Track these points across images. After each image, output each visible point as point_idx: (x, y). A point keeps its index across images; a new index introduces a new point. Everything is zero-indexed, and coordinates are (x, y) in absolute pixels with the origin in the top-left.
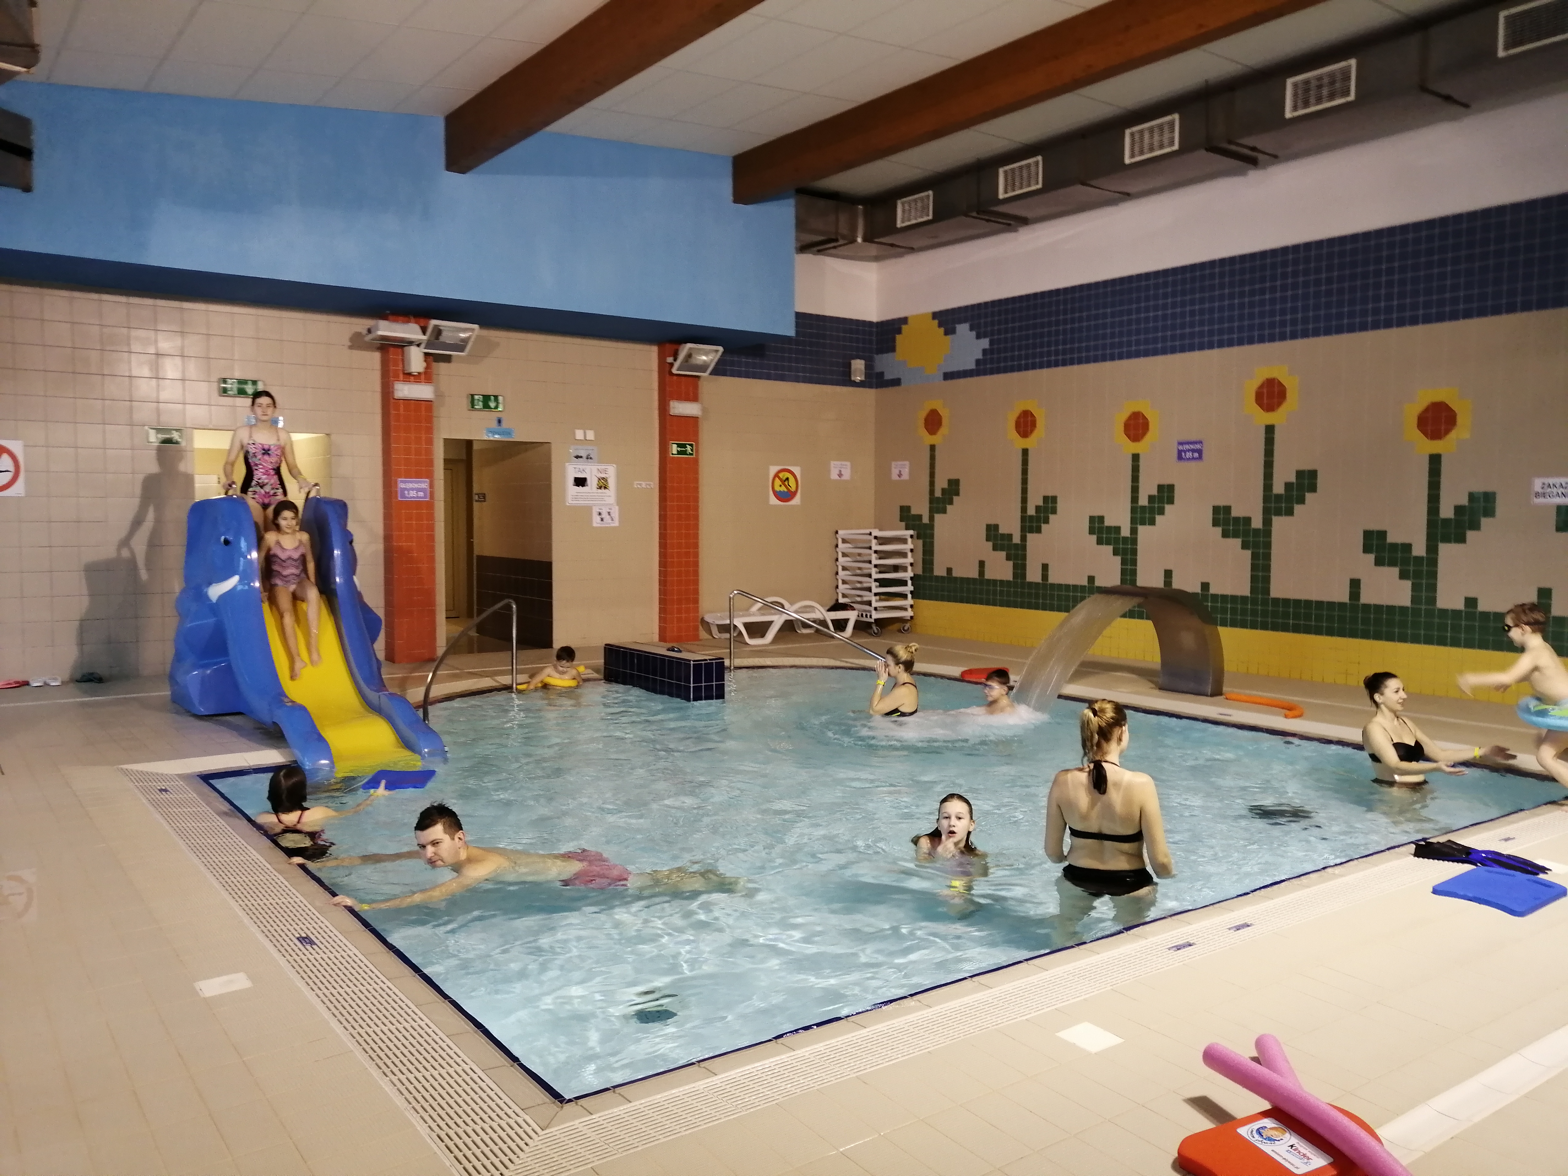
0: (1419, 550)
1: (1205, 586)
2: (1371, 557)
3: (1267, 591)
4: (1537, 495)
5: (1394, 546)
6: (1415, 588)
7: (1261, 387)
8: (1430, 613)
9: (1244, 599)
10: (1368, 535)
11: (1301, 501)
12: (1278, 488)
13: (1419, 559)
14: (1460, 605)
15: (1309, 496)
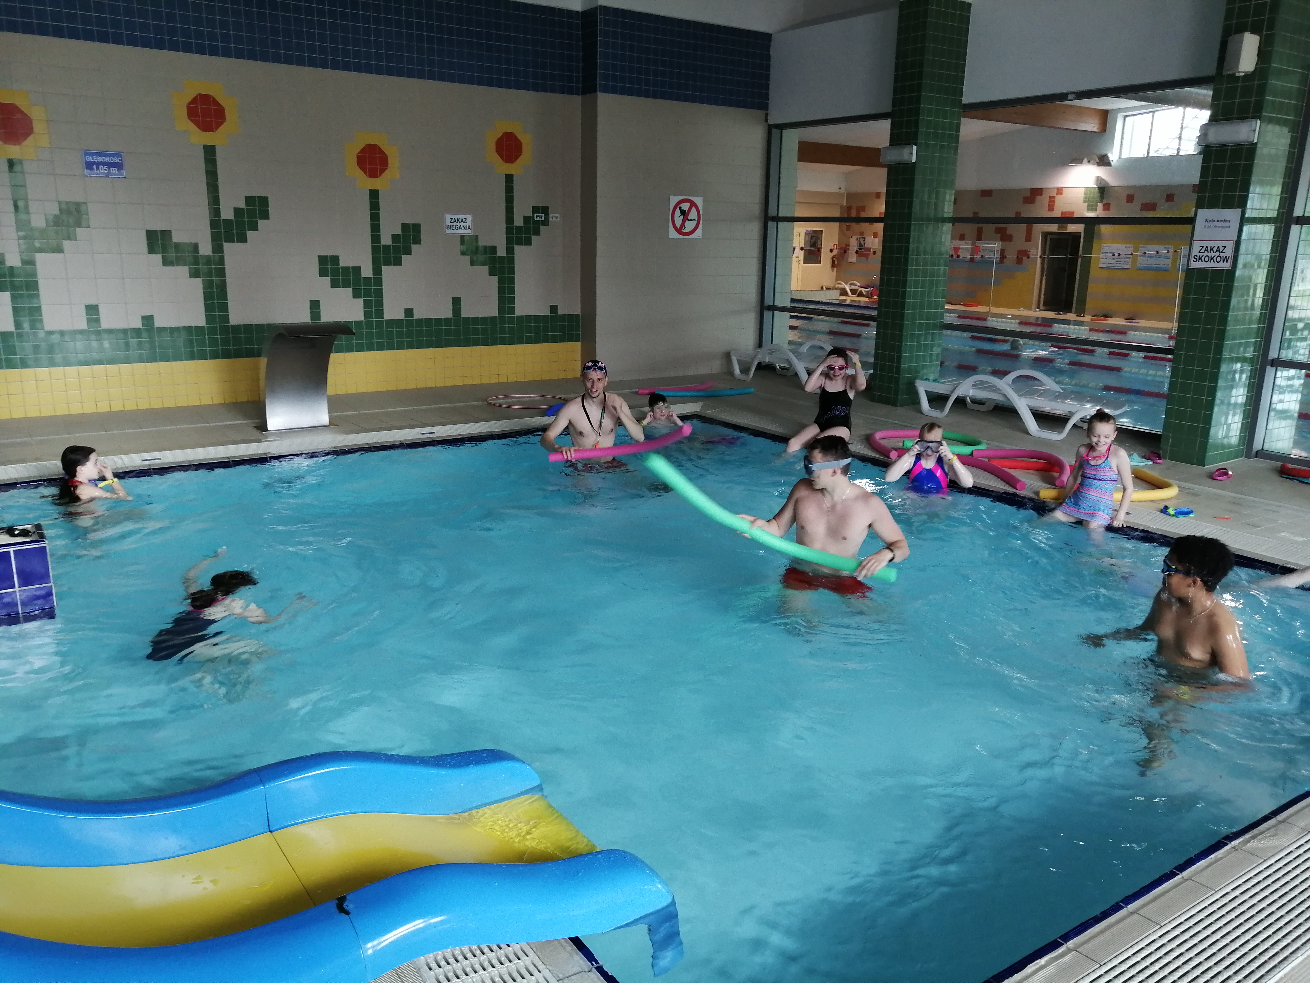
0: (367, 272)
1: (148, 320)
2: (327, 280)
3: (226, 318)
4: (448, 227)
5: (346, 269)
6: (367, 304)
7: (194, 101)
8: (379, 324)
9: (199, 329)
10: (323, 260)
11: (255, 228)
12: (227, 214)
13: (367, 280)
14: (401, 316)
15: (261, 223)
